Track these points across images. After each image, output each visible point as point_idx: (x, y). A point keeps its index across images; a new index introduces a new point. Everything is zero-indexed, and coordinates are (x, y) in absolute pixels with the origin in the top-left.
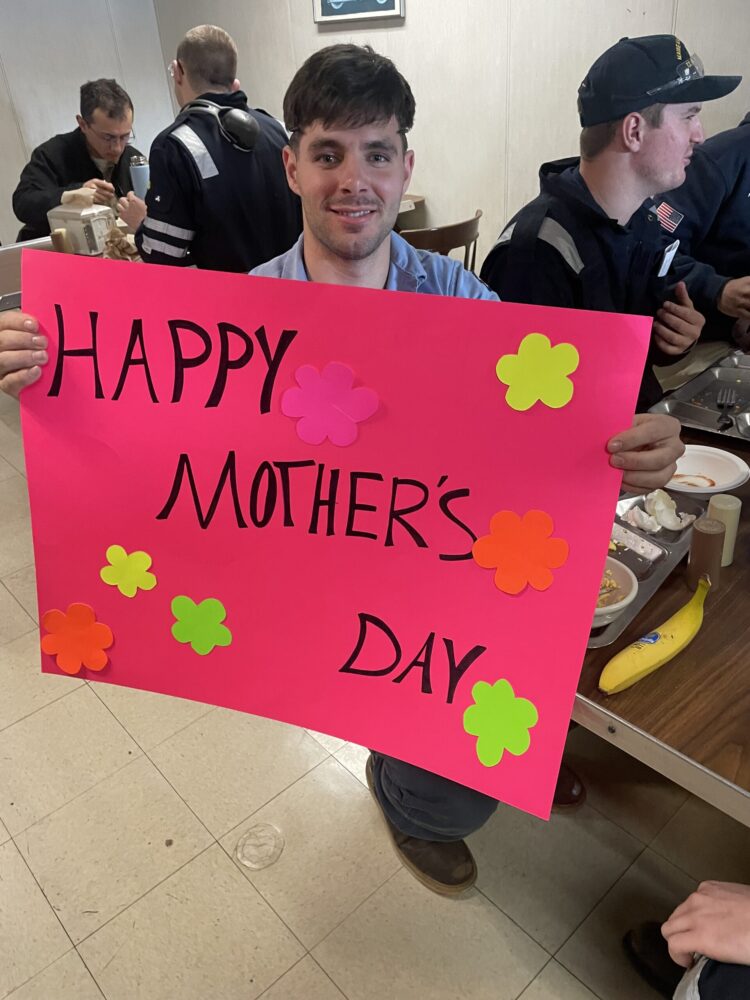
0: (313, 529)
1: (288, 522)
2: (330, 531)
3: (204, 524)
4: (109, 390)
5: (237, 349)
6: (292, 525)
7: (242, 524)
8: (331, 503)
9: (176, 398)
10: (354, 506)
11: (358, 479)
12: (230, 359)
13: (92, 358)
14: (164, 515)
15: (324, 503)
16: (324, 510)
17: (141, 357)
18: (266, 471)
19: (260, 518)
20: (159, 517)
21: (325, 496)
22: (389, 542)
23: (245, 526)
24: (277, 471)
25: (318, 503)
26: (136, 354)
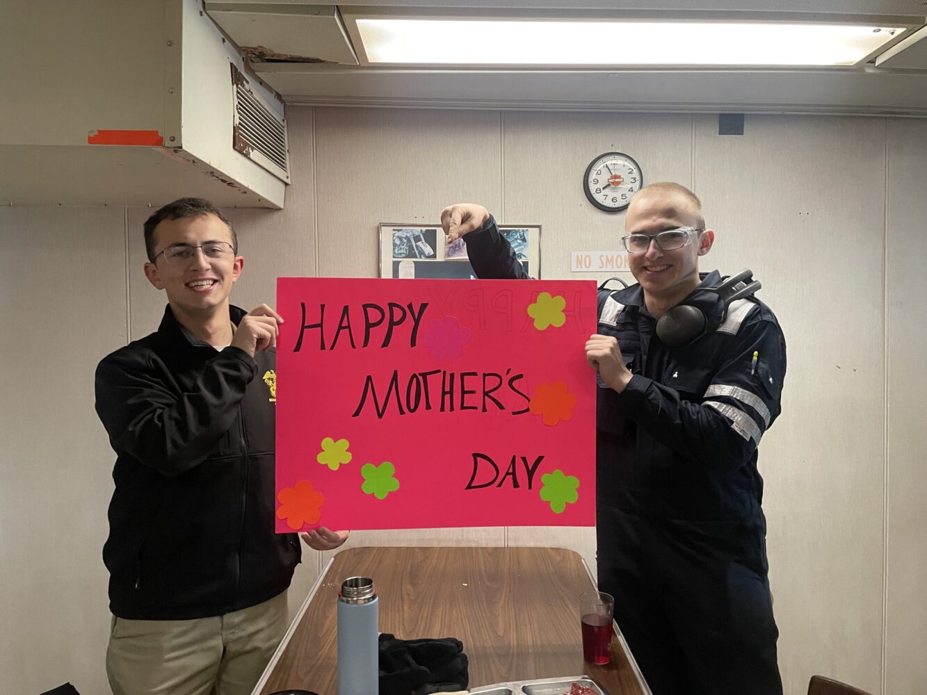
0: (442, 409)
1: (428, 407)
2: (452, 409)
3: (380, 416)
4: (328, 345)
5: (398, 314)
6: (431, 408)
7: (402, 412)
8: (451, 392)
9: (365, 345)
10: (464, 392)
11: (465, 377)
12: (395, 320)
13: (320, 328)
14: (357, 414)
15: (447, 393)
16: (447, 397)
17: (347, 325)
18: (415, 379)
19: (412, 408)
20: (353, 416)
21: (447, 389)
22: (484, 410)
23: (404, 413)
24: (421, 378)
25: (444, 393)
26: (345, 324)
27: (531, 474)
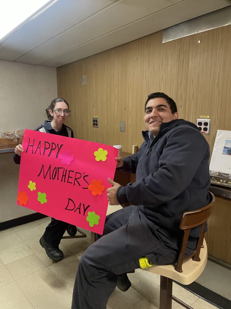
0: (62, 181)
1: (58, 179)
2: (65, 182)
3: (45, 178)
4: (34, 153)
5: (54, 146)
7: (50, 179)
8: (65, 176)
9: (44, 154)
10: (69, 177)
11: (70, 172)
12: (53, 148)
13: (33, 147)
14: (38, 176)
15: (64, 176)
17: (40, 147)
19: (53, 178)
21: (64, 175)
22: (74, 184)
24: (57, 169)
25: (63, 176)
27: (85, 210)
